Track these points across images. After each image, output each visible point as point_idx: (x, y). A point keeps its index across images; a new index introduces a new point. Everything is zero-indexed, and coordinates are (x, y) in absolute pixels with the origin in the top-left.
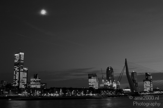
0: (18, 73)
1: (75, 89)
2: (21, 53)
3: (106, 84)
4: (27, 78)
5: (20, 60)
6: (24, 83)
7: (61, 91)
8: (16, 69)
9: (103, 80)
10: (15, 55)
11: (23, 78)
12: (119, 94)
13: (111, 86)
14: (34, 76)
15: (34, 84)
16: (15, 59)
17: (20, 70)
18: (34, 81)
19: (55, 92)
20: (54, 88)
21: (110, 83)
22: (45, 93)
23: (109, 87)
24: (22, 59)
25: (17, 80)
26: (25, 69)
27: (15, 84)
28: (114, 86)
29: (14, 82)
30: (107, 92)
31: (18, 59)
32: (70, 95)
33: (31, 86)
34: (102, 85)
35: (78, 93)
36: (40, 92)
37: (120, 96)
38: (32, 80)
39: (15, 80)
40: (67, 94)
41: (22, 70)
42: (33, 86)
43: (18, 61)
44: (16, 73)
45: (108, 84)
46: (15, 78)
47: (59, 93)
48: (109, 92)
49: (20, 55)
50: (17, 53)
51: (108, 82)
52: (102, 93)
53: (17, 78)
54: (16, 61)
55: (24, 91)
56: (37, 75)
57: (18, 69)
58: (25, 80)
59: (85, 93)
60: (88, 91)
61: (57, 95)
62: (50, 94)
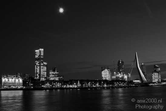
0: (39, 67)
1: (91, 81)
2: (40, 49)
3: (118, 76)
4: (47, 71)
5: (40, 55)
6: (44, 76)
7: (79, 82)
8: (37, 64)
9: (115, 73)
10: (36, 51)
11: (43, 71)
12: (130, 85)
13: (123, 78)
14: (53, 70)
15: (53, 77)
16: (36, 55)
17: (40, 64)
18: (53, 74)
19: (74, 84)
20: (73, 80)
21: (121, 75)
22: (65, 85)
23: (121, 78)
24: (42, 54)
25: (38, 73)
26: (45, 63)
27: (37, 77)
28: (125, 78)
29: (36, 75)
30: (120, 83)
31: (38, 54)
32: (87, 86)
33: (50, 79)
34: (114, 77)
35: (93, 84)
36: (60, 84)
37: (131, 87)
38: (51, 73)
39: (37, 73)
40: (84, 85)
41: (42, 64)
42: (52, 79)
43: (38, 57)
44: (37, 67)
45: (120, 76)
46: (36, 72)
47: (77, 84)
48: (121, 83)
49: (40, 51)
50: (38, 50)
51: (120, 74)
52: (115, 84)
53: (38, 71)
54: (37, 57)
55: (47, 83)
56: (55, 69)
57: (38, 63)
58: (45, 73)
59: (100, 84)
60: (102, 82)
61: (76, 86)
62: (69, 85)
